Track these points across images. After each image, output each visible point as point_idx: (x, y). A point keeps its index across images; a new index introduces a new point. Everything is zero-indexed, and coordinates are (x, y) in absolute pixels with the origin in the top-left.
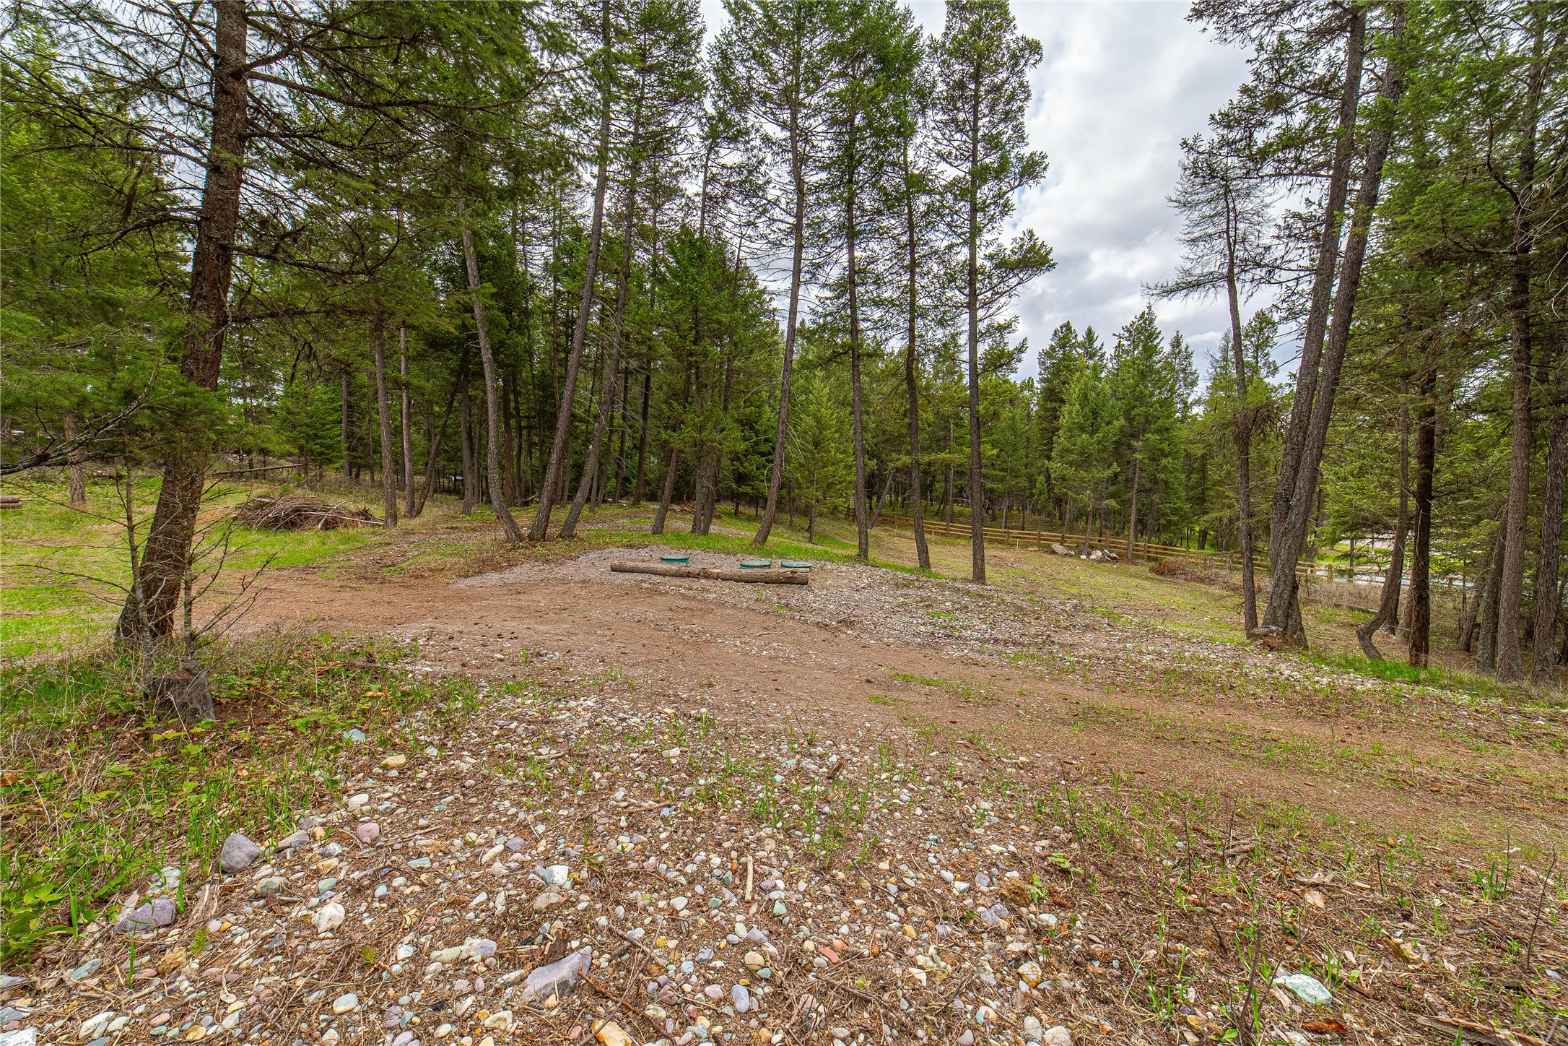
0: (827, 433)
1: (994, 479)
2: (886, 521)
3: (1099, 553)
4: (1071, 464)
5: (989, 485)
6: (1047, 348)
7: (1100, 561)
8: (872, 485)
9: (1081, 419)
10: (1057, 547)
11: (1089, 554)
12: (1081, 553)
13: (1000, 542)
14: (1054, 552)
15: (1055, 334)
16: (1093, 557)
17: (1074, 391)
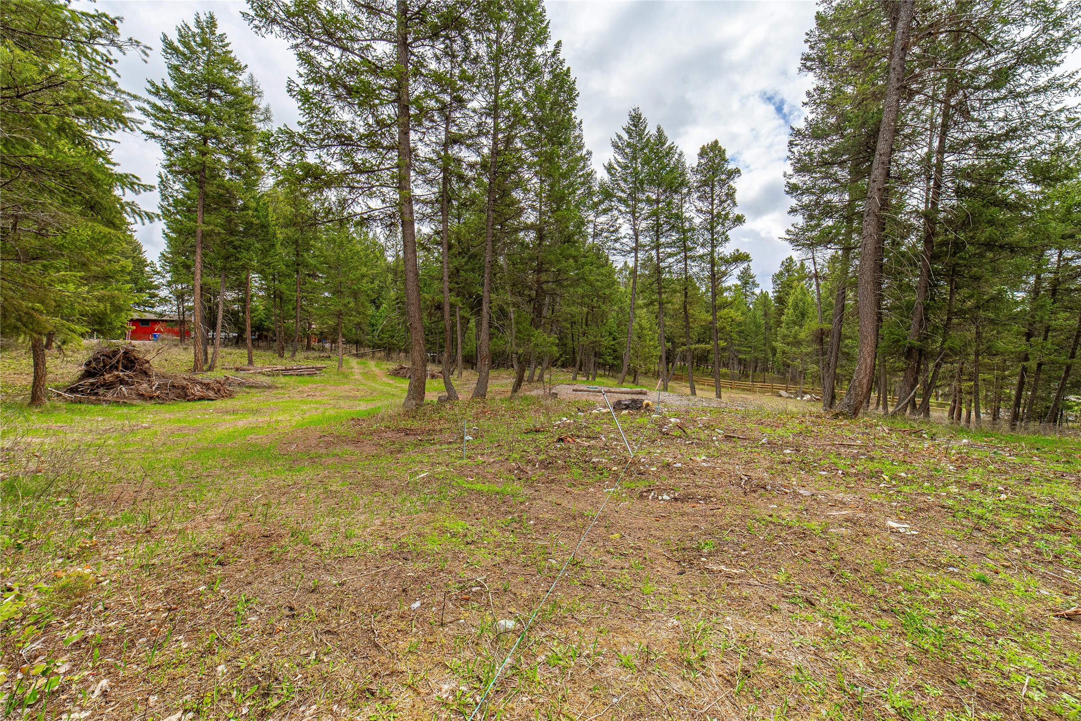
0: (645, 332)
1: (745, 353)
2: (678, 378)
3: (809, 396)
4: (788, 344)
5: (741, 356)
6: (777, 272)
7: (808, 401)
8: (669, 357)
9: (794, 318)
10: (783, 393)
11: (803, 397)
12: (797, 396)
13: (748, 390)
14: (780, 396)
15: (782, 264)
16: (805, 398)
17: (791, 300)
